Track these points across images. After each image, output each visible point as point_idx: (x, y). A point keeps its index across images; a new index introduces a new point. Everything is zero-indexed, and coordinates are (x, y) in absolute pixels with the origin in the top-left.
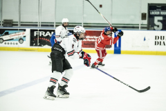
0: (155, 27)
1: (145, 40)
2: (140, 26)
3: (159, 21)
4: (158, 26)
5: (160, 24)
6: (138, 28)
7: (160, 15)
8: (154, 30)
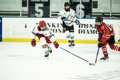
0: (36, 14)
1: (26, 27)
2: (21, 13)
3: (39, 8)
4: (39, 13)
5: (41, 11)
6: (19, 15)
7: (40, 2)
8: (35, 17)
